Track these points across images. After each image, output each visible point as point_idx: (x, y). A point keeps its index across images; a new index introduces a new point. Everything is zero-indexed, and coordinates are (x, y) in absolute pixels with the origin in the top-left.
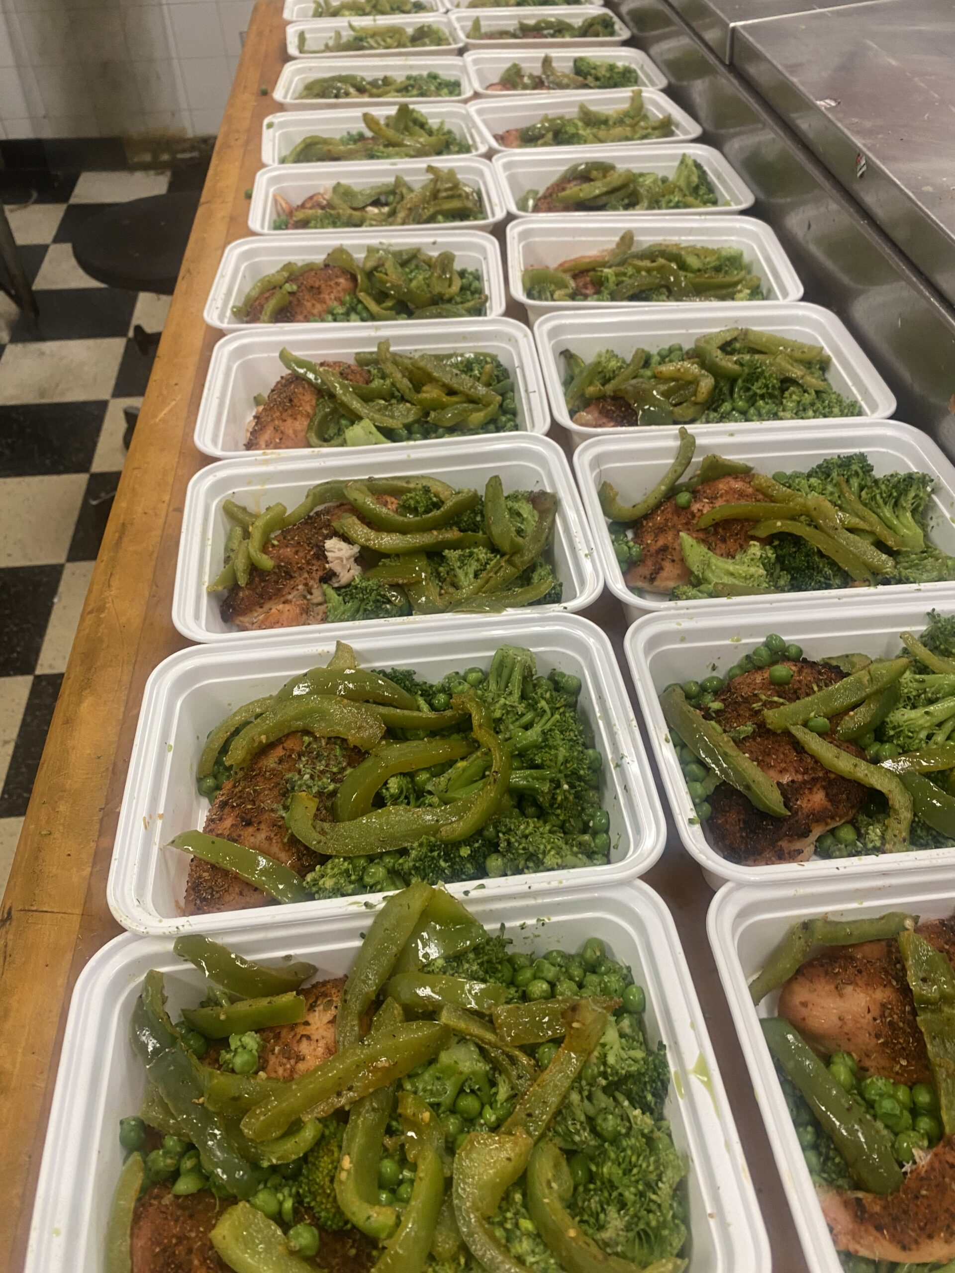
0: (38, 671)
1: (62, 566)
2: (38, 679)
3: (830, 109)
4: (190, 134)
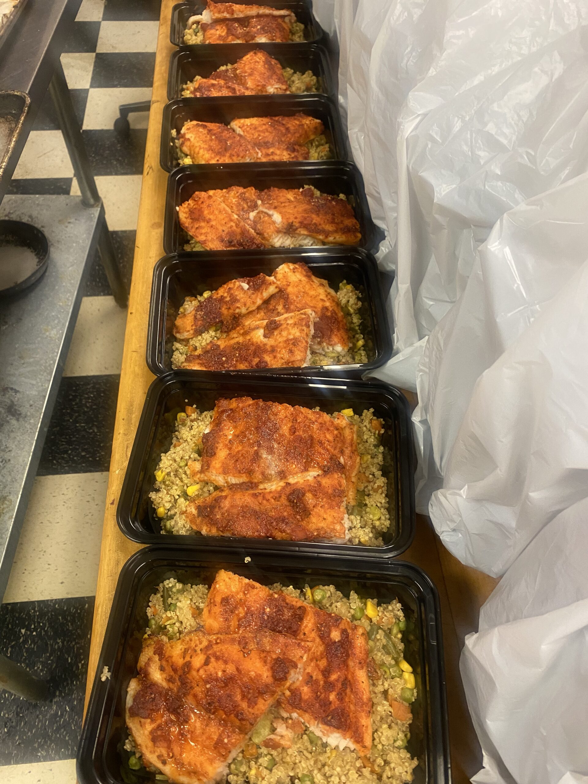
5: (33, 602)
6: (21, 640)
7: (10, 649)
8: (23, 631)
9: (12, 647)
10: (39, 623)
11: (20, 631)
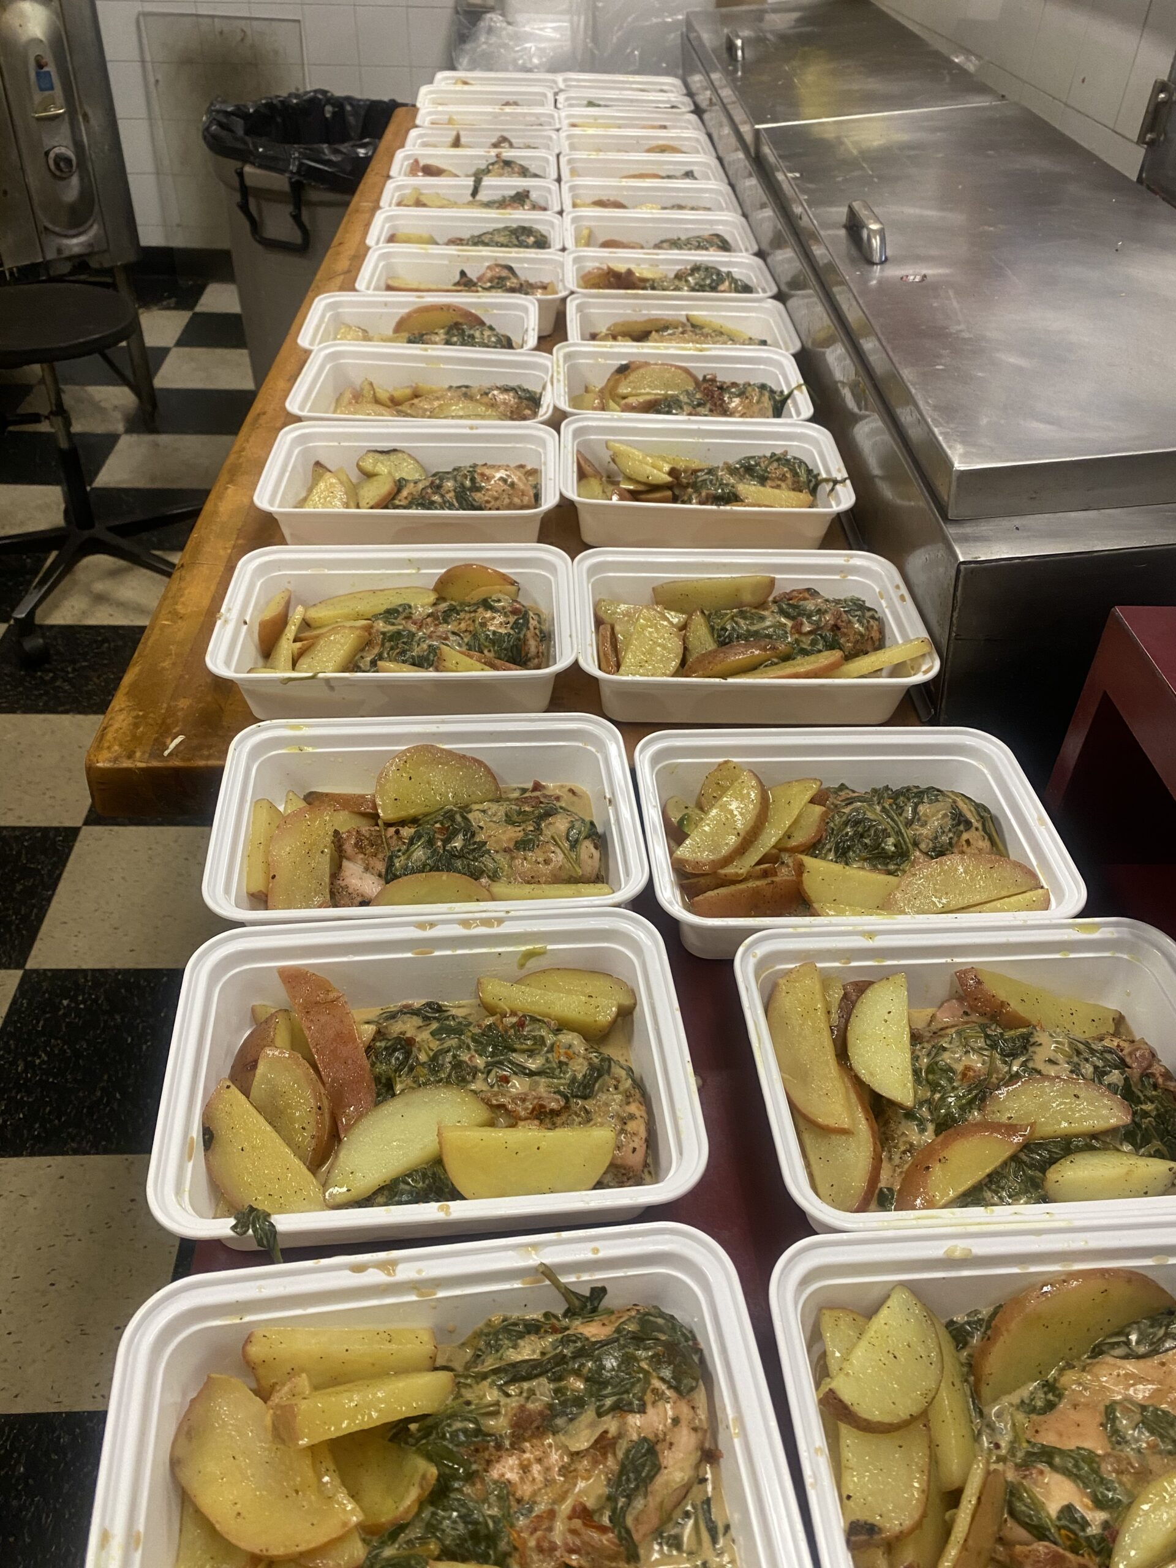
3: (795, 178)
5: (85, 971)
6: (61, 1012)
7: (41, 1023)
8: (65, 1002)
9: (46, 1020)
10: (90, 994)
11: (61, 1003)
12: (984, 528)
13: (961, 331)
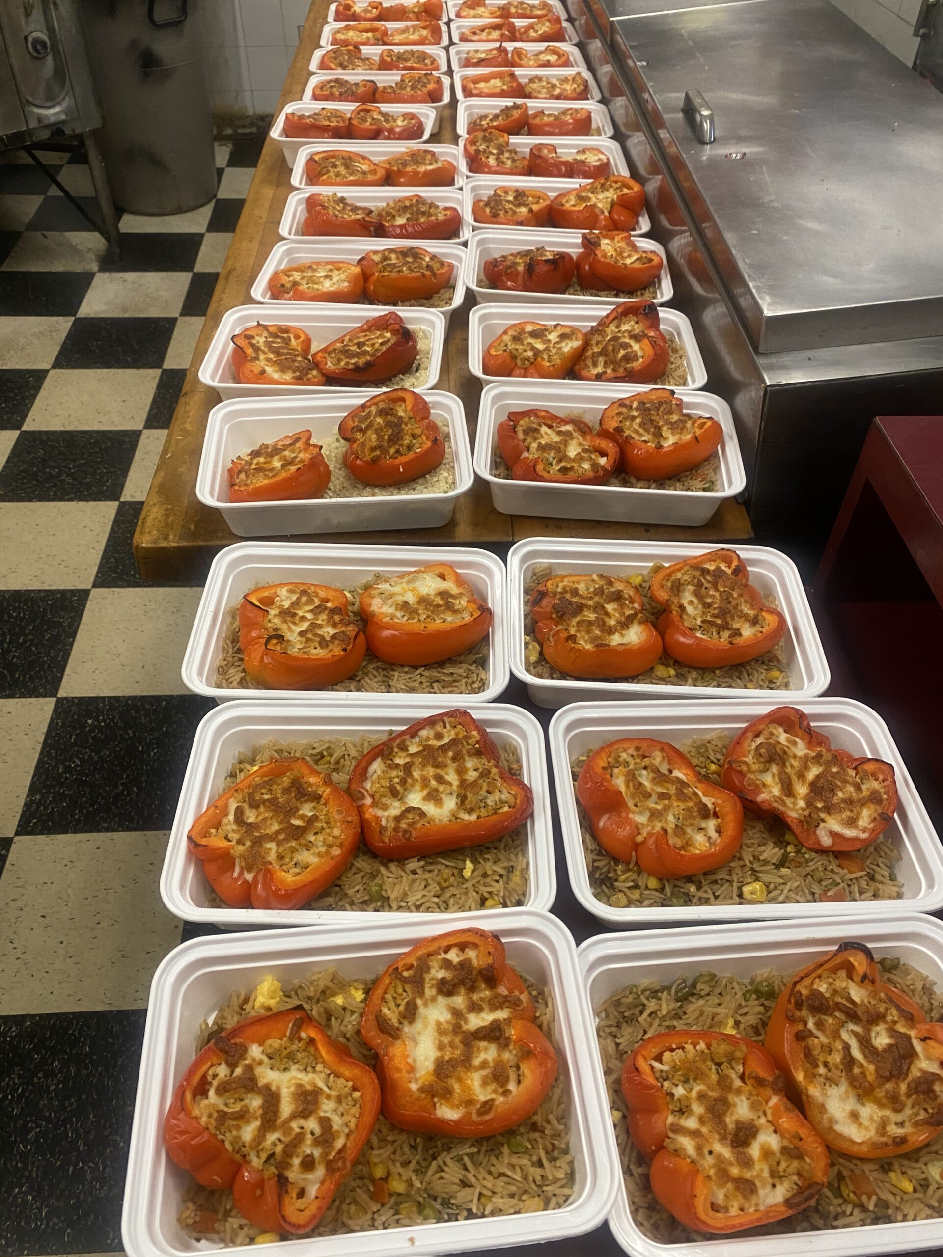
0: (122, 500)
1: (141, 431)
2: (123, 504)
3: (643, 67)
4: (251, 112)
5: (104, 698)
6: (88, 728)
7: (73, 737)
8: (90, 721)
9: (76, 735)
10: (108, 715)
11: (87, 722)
12: (786, 359)
13: (772, 201)
